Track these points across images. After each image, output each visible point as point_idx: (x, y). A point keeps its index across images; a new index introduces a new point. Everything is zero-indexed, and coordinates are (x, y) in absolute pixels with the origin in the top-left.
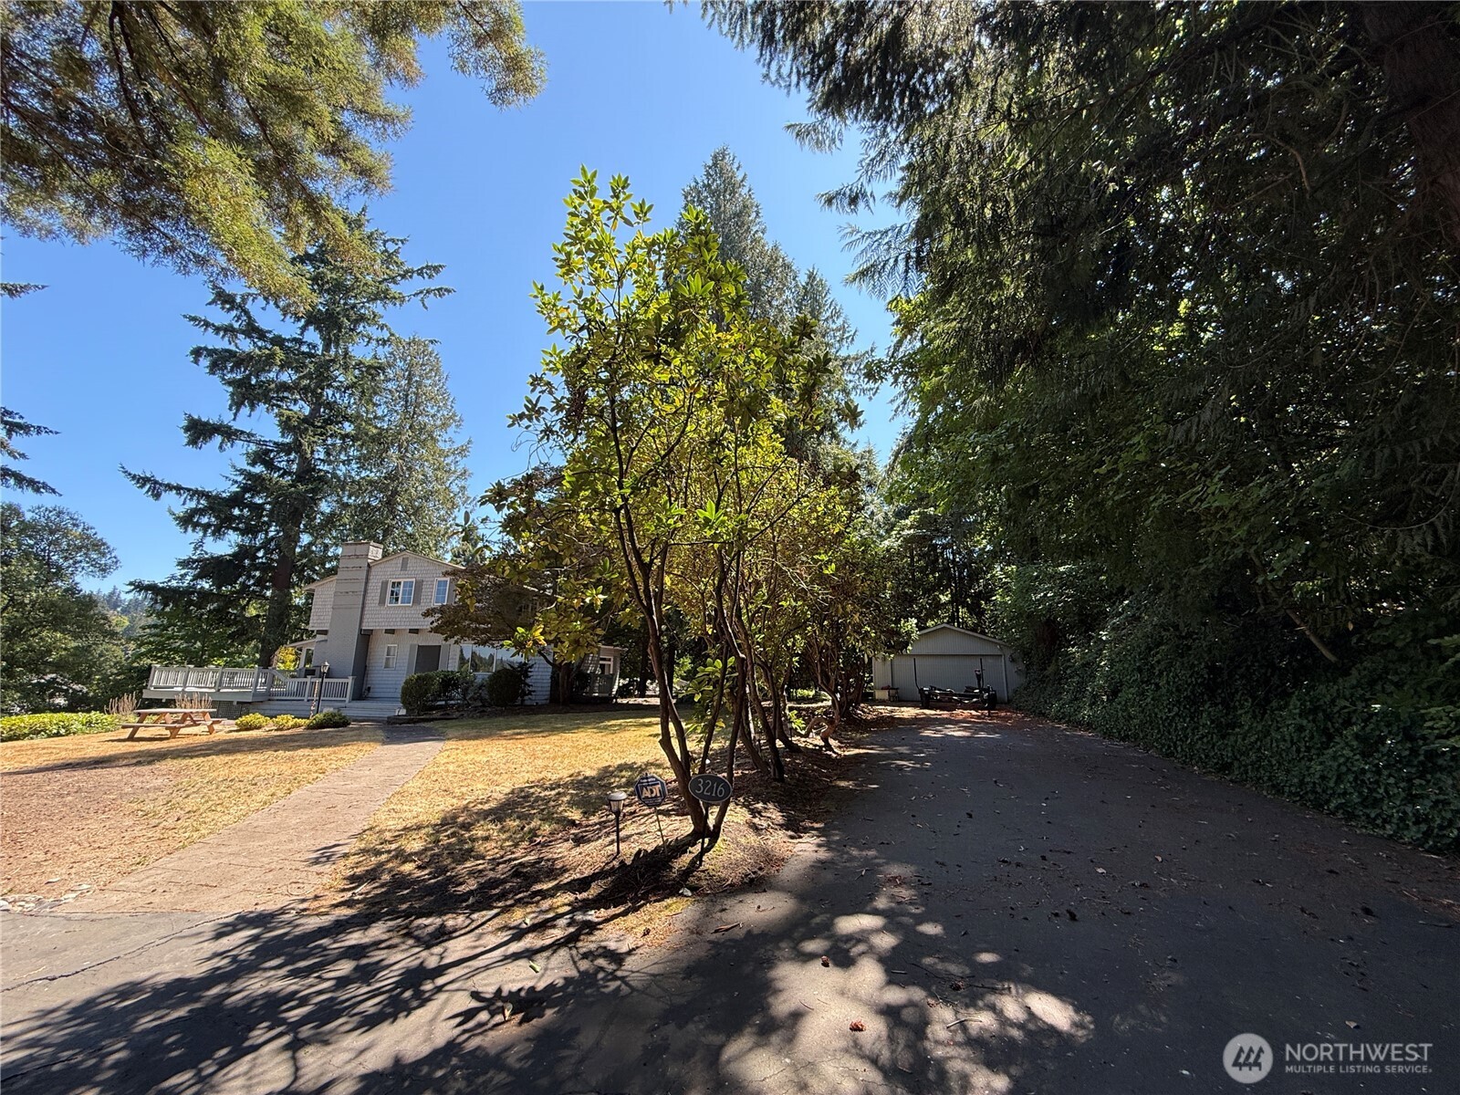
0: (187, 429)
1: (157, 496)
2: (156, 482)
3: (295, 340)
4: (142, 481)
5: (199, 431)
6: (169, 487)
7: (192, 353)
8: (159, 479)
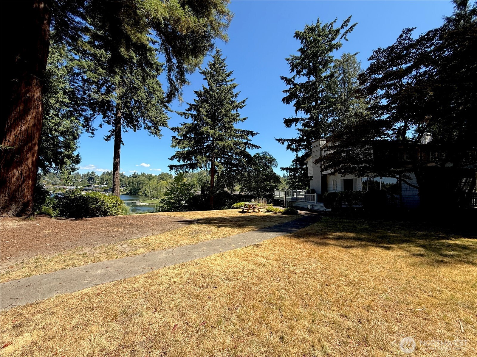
0: (284, 123)
1: (283, 144)
2: (282, 140)
3: (307, 82)
4: (279, 140)
5: (288, 122)
6: (285, 140)
7: (282, 100)
8: (282, 139)
